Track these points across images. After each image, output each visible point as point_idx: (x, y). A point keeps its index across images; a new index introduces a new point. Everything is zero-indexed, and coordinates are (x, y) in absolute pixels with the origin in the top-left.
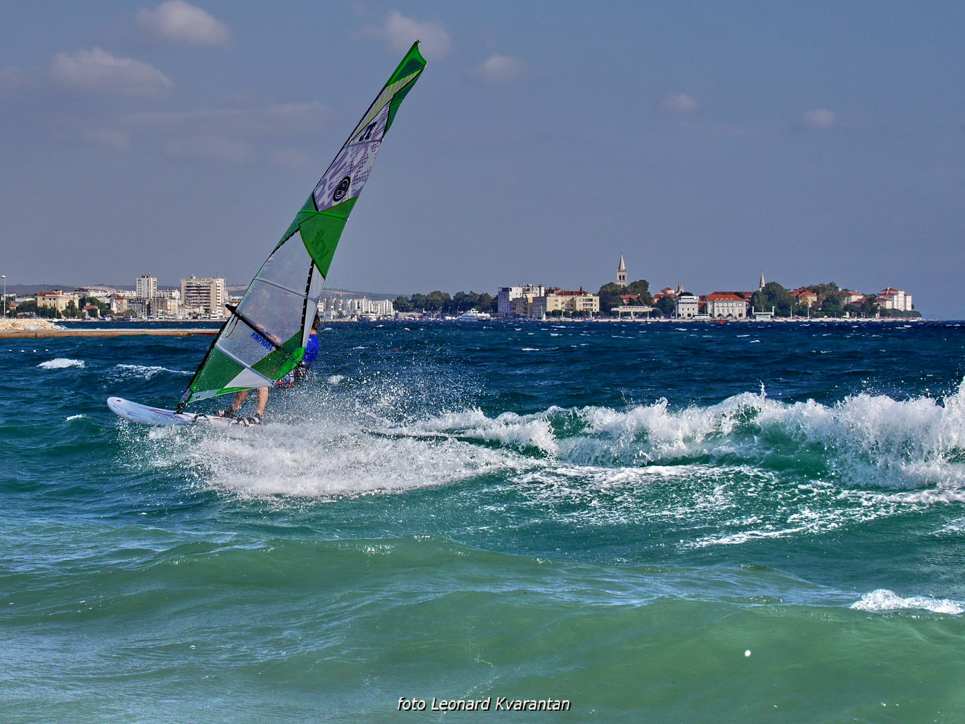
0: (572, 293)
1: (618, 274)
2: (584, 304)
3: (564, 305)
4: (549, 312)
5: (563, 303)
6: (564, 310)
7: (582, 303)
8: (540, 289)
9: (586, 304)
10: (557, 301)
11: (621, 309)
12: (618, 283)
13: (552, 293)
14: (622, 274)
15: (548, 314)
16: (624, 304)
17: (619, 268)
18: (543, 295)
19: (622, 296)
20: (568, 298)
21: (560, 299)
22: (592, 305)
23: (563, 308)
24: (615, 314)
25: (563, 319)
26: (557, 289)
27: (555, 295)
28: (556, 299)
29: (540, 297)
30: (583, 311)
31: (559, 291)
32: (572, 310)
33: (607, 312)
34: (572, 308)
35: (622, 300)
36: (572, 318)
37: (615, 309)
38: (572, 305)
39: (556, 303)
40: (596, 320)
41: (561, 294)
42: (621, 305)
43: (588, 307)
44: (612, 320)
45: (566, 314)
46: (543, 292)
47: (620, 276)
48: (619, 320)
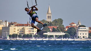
0: (23, 25)
1: (47, 15)
2: (29, 31)
3: (19, 31)
4: (11, 35)
5: (18, 30)
6: (19, 34)
7: (28, 30)
8: (6, 23)
9: (30, 31)
10: (15, 29)
11: (48, 34)
12: (48, 20)
13: (12, 25)
14: (49, 15)
15: (10, 36)
16: (50, 31)
17: (48, 12)
18: (7, 26)
19: (49, 27)
20: (21, 28)
21: (17, 28)
22: (33, 31)
23: (18, 33)
24: (46, 36)
25: (18, 39)
26: (15, 23)
27: (14, 26)
28: (14, 28)
29: (6, 27)
30: (29, 35)
31: (16, 24)
32: (23, 34)
33: (41, 35)
34: (22, 33)
35: (49, 29)
36: (23, 38)
37: (45, 34)
38: (23, 31)
39: (15, 30)
40: (35, 39)
41: (17, 25)
42: (48, 32)
43: (31, 32)
44: (44, 40)
45: (20, 36)
46: (7, 24)
47: (48, 16)
48: (47, 39)
